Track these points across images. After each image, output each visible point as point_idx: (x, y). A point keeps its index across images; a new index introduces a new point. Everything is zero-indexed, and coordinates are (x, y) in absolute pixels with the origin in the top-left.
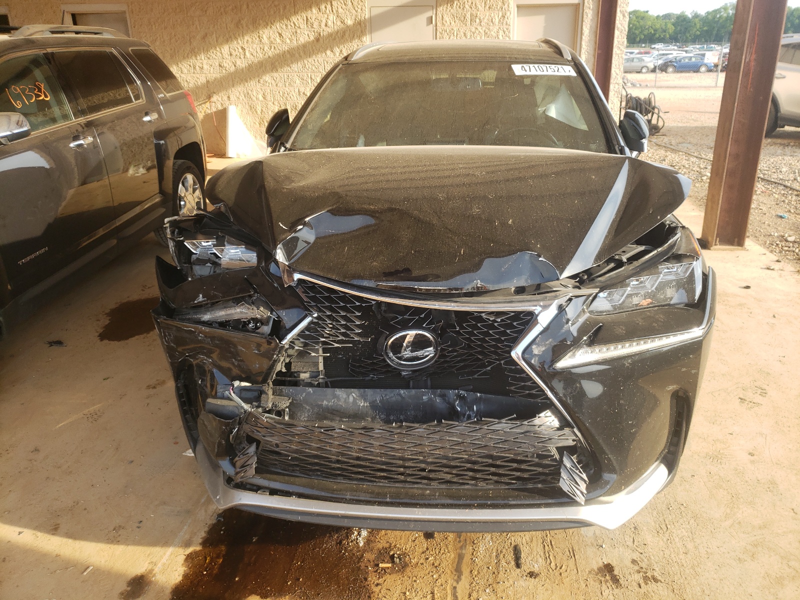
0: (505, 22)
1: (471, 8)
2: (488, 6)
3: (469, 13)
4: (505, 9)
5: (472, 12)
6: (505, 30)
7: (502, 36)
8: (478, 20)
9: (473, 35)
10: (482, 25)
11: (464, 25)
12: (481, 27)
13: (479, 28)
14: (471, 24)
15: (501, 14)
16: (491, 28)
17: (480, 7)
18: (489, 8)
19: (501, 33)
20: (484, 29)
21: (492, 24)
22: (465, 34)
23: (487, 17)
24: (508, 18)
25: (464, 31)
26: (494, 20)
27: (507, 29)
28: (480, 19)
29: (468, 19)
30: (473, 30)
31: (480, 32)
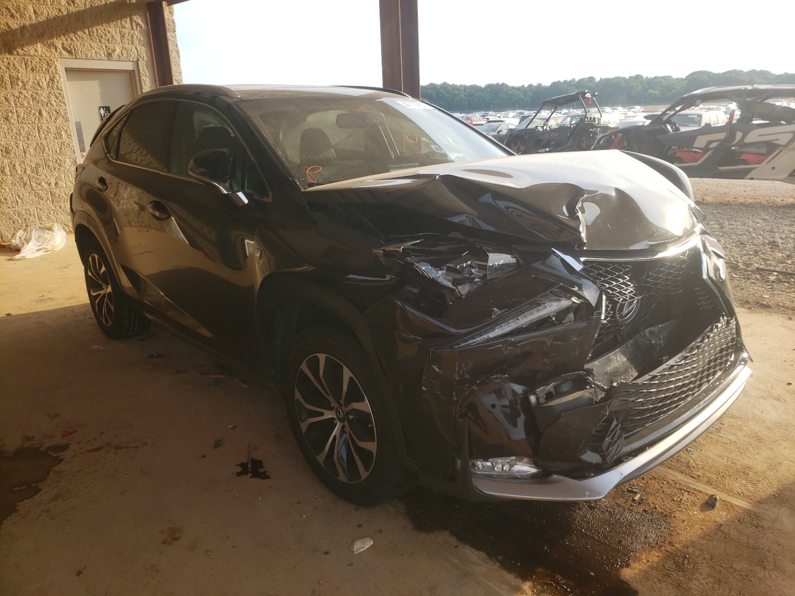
0: (55, 87)
1: (9, 69)
2: (30, 67)
3: (7, 75)
4: (52, 72)
5: (11, 73)
6: (57, 95)
7: (55, 101)
8: (20, 83)
9: (17, 100)
10: (27, 89)
11: (3, 89)
12: (26, 92)
13: (24, 92)
14: (12, 88)
15: (48, 78)
16: (39, 92)
17: (19, 68)
18: (32, 69)
19: (53, 98)
20: (30, 93)
21: (39, 88)
22: (7, 99)
23: (31, 80)
24: (58, 82)
25: (5, 96)
26: (41, 84)
27: (60, 94)
28: (23, 83)
29: (7, 82)
30: (17, 94)
31: (25, 96)
